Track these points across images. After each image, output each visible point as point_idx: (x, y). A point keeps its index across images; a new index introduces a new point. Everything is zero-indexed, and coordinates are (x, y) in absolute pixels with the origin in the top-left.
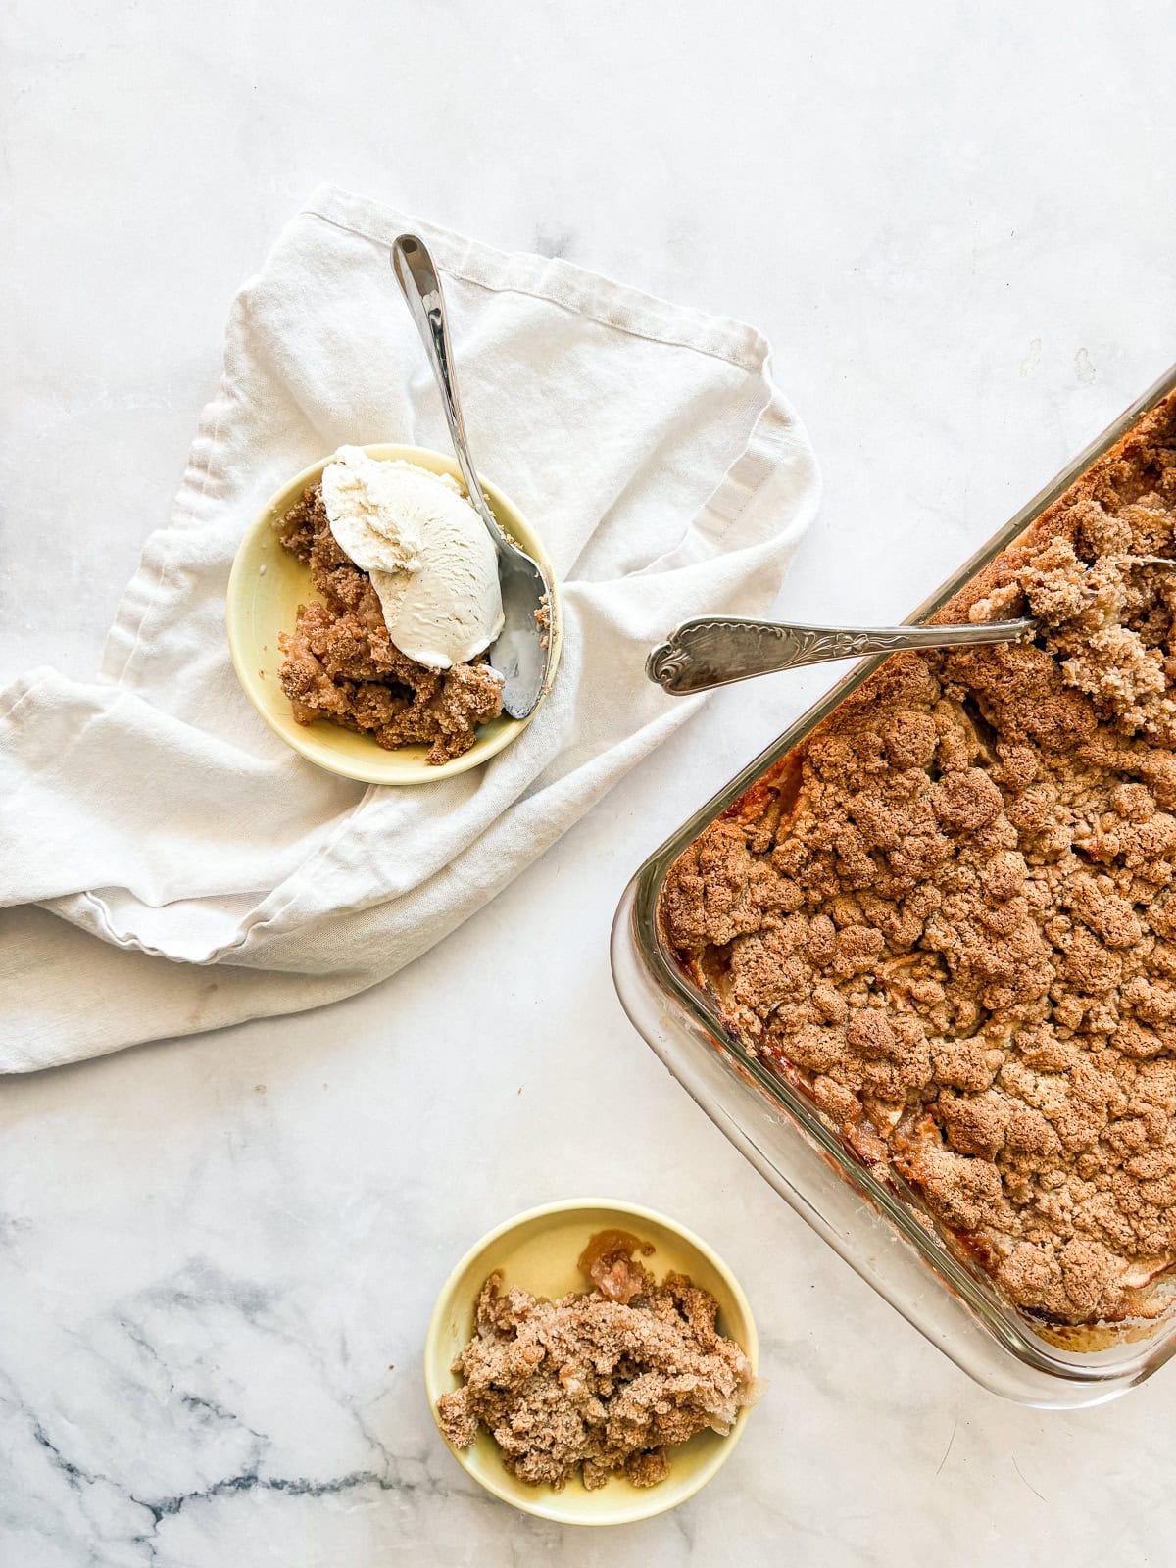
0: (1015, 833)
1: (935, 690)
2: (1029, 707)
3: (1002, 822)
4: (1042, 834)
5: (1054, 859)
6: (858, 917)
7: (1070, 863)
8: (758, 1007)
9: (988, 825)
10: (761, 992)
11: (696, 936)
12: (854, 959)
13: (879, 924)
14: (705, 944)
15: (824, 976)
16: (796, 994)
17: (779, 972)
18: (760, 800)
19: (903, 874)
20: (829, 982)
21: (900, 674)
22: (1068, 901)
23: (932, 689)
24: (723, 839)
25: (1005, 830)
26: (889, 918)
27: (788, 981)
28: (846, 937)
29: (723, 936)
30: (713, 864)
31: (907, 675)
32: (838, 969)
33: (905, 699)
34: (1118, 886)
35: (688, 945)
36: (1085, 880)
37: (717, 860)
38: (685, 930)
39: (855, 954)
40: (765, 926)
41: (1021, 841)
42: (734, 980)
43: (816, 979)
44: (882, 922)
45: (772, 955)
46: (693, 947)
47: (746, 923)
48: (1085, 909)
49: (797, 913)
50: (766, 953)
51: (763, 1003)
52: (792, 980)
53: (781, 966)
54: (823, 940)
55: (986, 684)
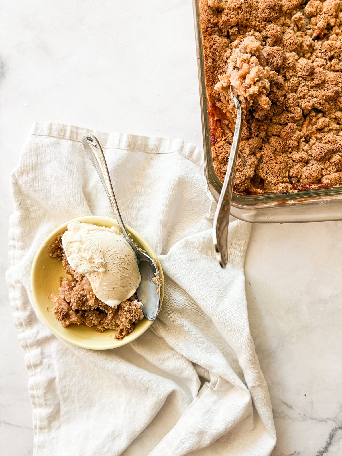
0: (294, 53)
1: (226, 40)
2: (256, 13)
3: (287, 55)
4: (301, 45)
5: (312, 48)
6: (280, 127)
7: (317, 45)
8: (283, 180)
9: (285, 59)
10: (279, 175)
11: (244, 182)
12: (293, 138)
13: (288, 121)
14: (248, 181)
15: (290, 153)
16: (289, 165)
17: (277, 165)
18: (217, 127)
19: (278, 99)
20: (294, 153)
21: (211, 47)
22: (329, 54)
23: (225, 40)
24: (220, 149)
25: (291, 56)
26: (288, 116)
27: (283, 164)
28: (284, 135)
29: (252, 172)
30: (225, 158)
31: (214, 44)
32: (292, 146)
33: (221, 51)
34: (337, 34)
35: (245, 187)
36: (326, 43)
37: (225, 156)
38: (239, 183)
39: (291, 137)
40: (259, 158)
41: (298, 54)
42: (268, 181)
43: (289, 156)
44: (288, 120)
45: (270, 163)
46: (247, 186)
47: (253, 162)
48: (337, 50)
49: (263, 145)
50: (268, 165)
51: (283, 178)
52: (284, 162)
53: (276, 163)
54: (278, 143)
55: (237, 20)
